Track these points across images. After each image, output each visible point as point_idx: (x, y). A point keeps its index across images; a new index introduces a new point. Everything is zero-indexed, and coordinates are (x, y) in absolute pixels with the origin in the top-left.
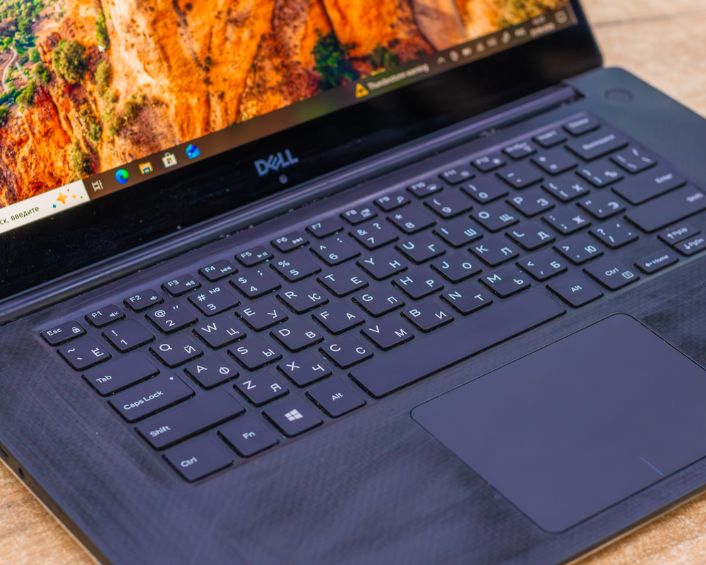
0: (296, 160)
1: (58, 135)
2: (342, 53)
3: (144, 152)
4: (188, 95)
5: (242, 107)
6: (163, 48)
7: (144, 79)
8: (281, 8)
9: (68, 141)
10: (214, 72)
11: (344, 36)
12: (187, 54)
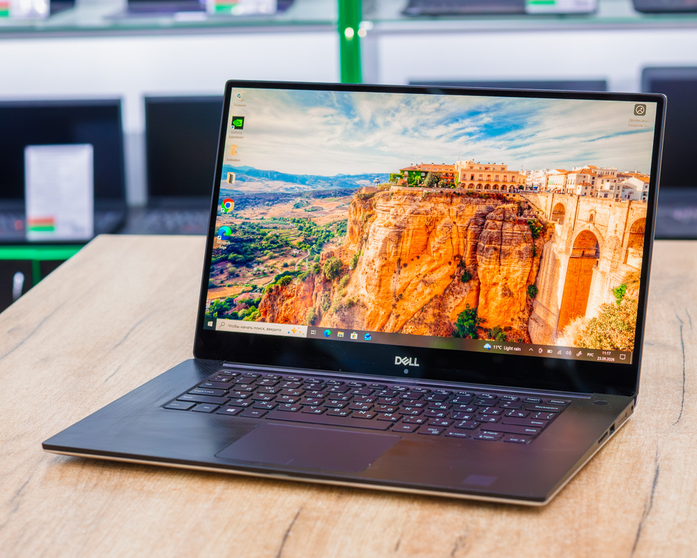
0: (418, 365)
1: (308, 301)
2: (475, 322)
3: (344, 327)
4: (381, 308)
5: (405, 327)
6: (380, 280)
7: (363, 291)
8: (454, 285)
9: (311, 305)
10: (400, 302)
11: (481, 313)
12: (392, 288)
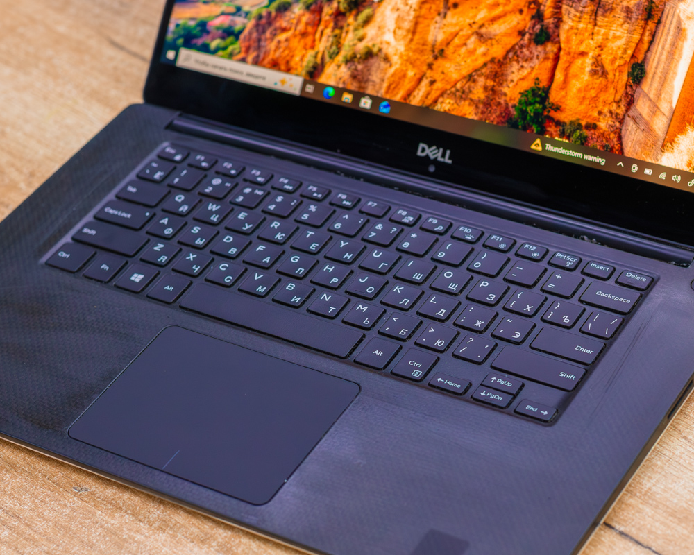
0: (450, 162)
1: (309, 40)
2: (544, 108)
3: (353, 86)
4: (410, 66)
5: (441, 100)
6: (416, 24)
7: (389, 37)
8: (522, 47)
9: (313, 47)
10: (440, 61)
11: (554, 96)
12: (430, 38)
